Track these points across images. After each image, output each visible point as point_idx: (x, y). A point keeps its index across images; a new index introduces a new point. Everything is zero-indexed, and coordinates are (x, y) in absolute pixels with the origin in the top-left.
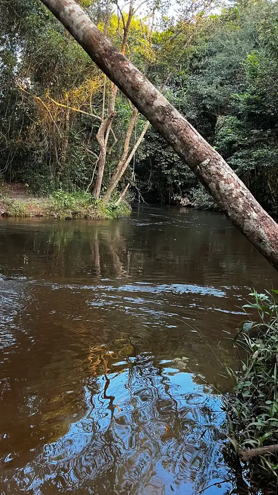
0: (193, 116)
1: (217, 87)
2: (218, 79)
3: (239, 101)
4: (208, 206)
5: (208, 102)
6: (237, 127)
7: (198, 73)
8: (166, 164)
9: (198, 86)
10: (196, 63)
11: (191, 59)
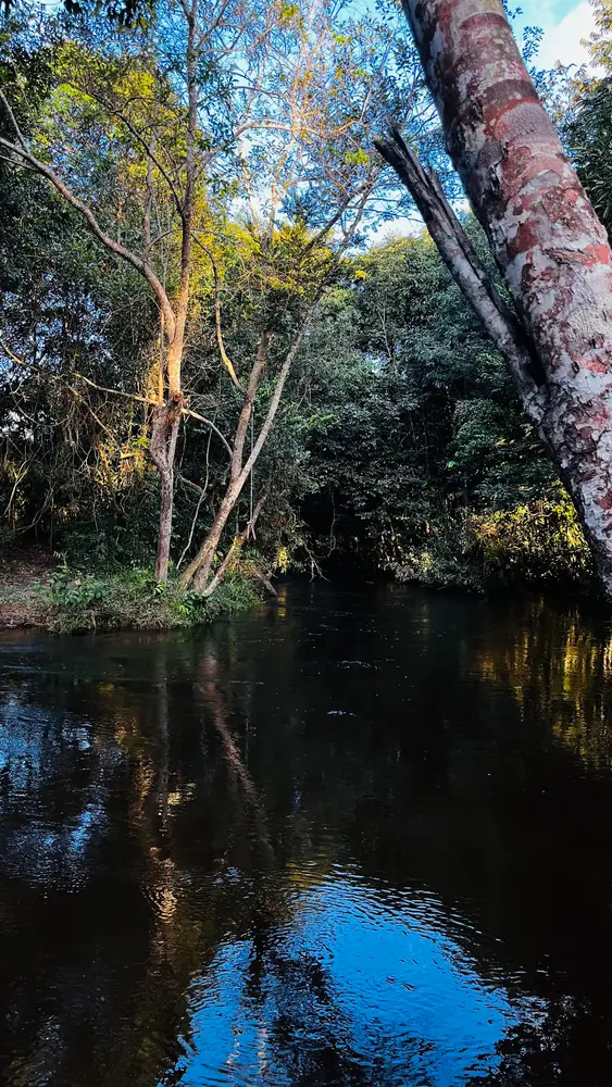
0: (412, 404)
1: (452, 345)
2: (455, 330)
3: (495, 367)
4: (442, 584)
5: (437, 376)
6: (495, 421)
7: (418, 323)
8: (363, 501)
9: (417, 348)
10: (417, 305)
11: (408, 299)
